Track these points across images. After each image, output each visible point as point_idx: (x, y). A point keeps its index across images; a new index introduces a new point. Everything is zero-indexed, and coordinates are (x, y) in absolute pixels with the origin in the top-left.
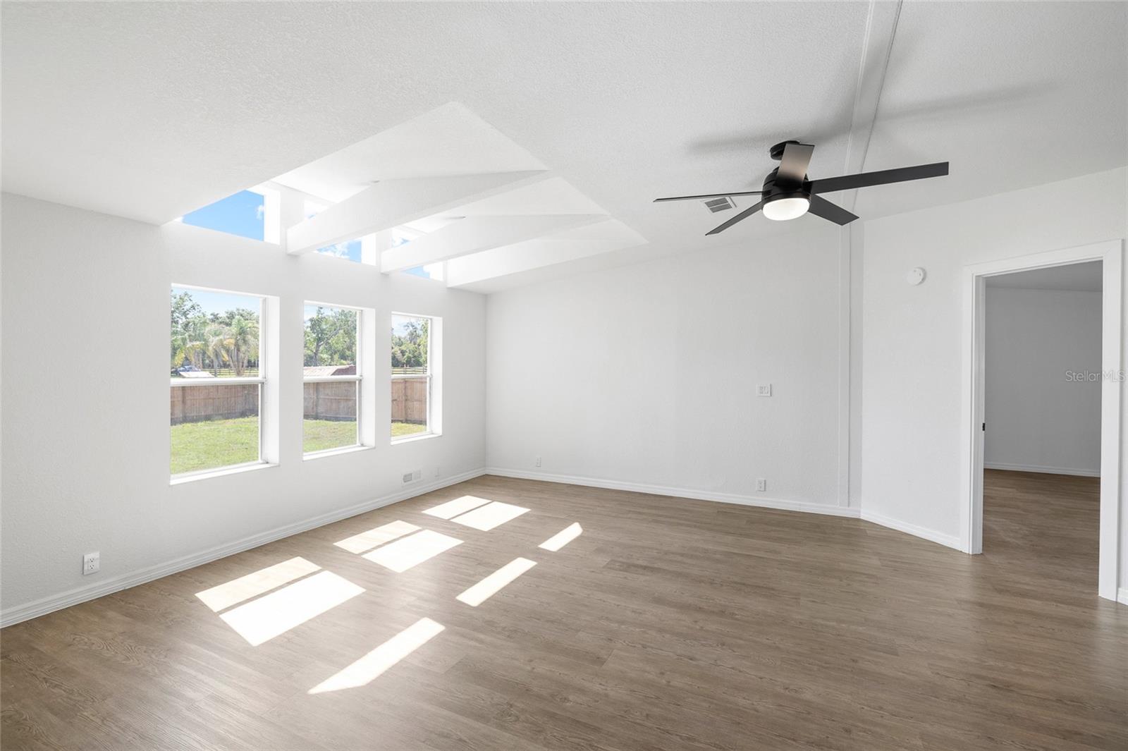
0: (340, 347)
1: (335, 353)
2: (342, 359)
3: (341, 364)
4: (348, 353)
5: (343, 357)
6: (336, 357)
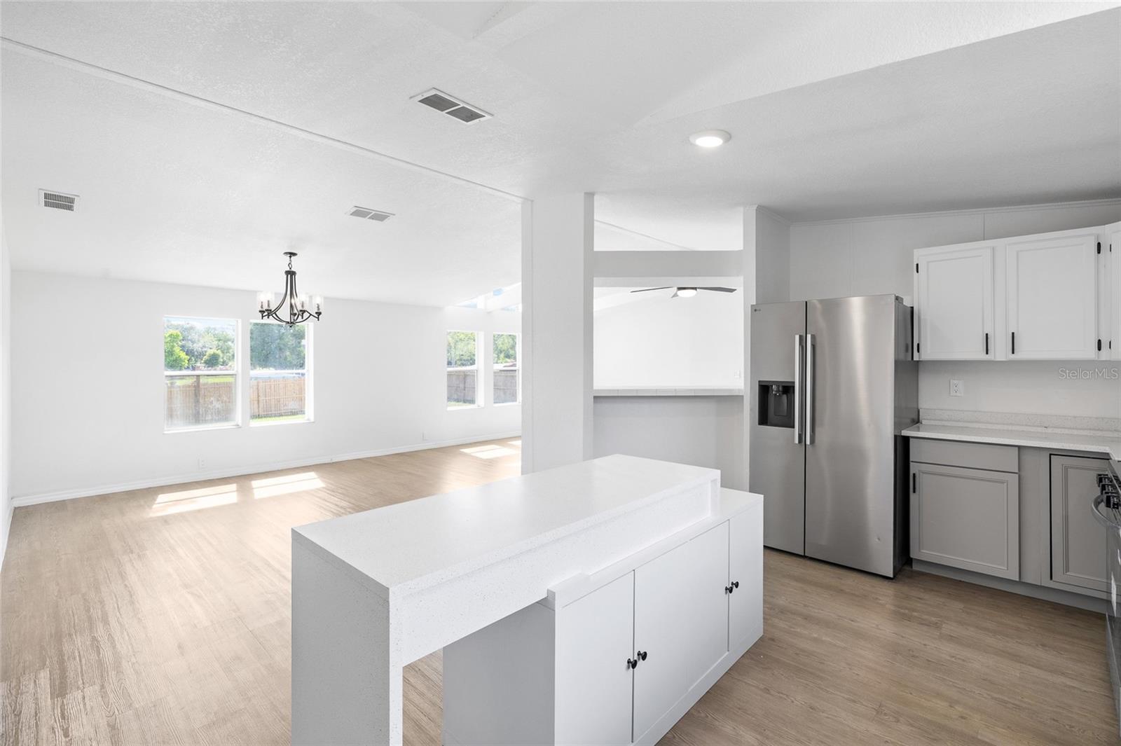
0: (505, 348)
1: (501, 352)
2: (506, 357)
3: (506, 362)
4: (511, 352)
5: (508, 356)
6: (502, 356)
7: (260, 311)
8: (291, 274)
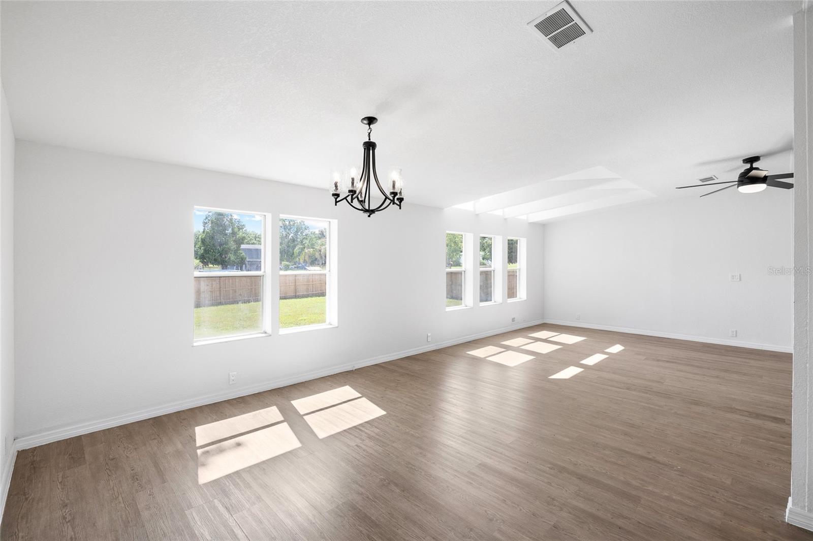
7: (334, 195)
8: (370, 146)
